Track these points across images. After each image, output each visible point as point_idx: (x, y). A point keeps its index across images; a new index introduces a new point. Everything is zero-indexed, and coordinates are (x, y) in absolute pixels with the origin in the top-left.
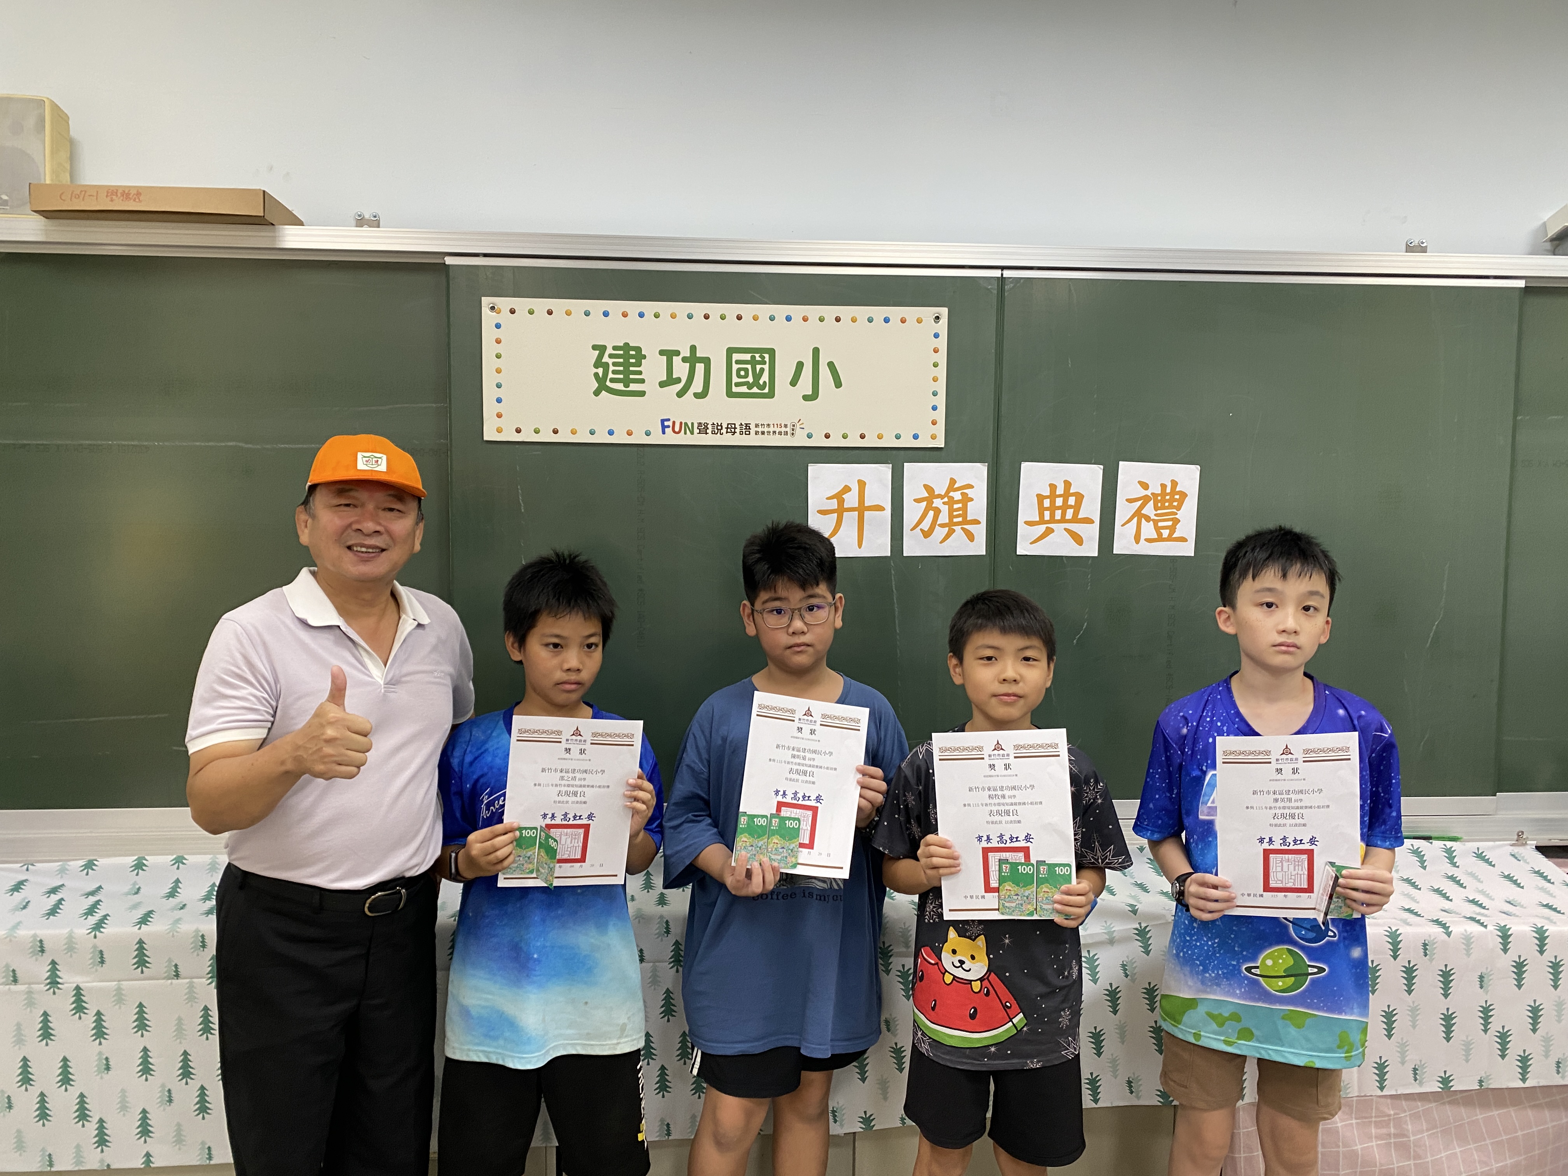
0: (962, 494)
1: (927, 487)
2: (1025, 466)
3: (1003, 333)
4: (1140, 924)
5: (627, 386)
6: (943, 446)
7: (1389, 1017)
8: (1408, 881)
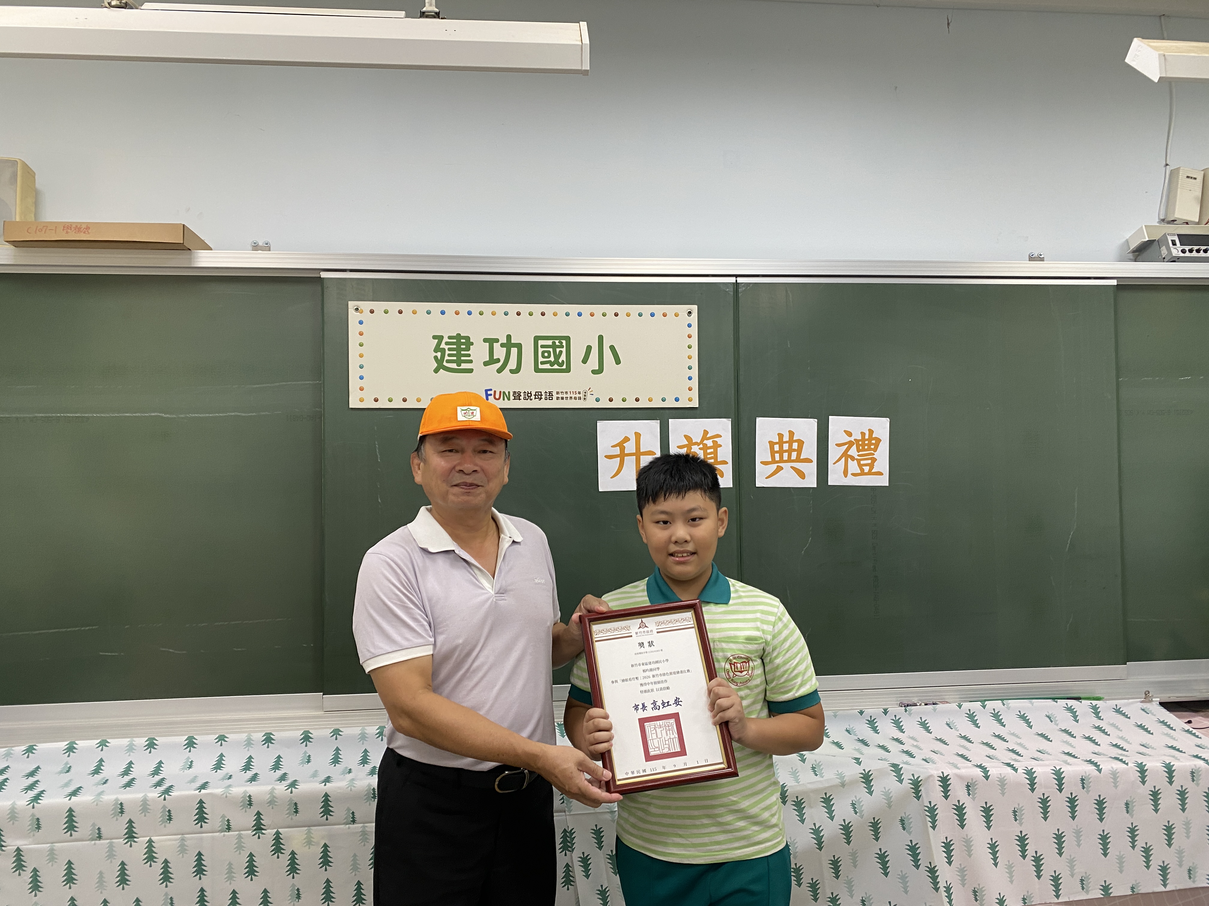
0: (713, 441)
1: (686, 437)
2: (759, 420)
3: (739, 323)
4: (864, 770)
5: (459, 365)
6: (697, 406)
7: (1059, 838)
8: (1066, 731)
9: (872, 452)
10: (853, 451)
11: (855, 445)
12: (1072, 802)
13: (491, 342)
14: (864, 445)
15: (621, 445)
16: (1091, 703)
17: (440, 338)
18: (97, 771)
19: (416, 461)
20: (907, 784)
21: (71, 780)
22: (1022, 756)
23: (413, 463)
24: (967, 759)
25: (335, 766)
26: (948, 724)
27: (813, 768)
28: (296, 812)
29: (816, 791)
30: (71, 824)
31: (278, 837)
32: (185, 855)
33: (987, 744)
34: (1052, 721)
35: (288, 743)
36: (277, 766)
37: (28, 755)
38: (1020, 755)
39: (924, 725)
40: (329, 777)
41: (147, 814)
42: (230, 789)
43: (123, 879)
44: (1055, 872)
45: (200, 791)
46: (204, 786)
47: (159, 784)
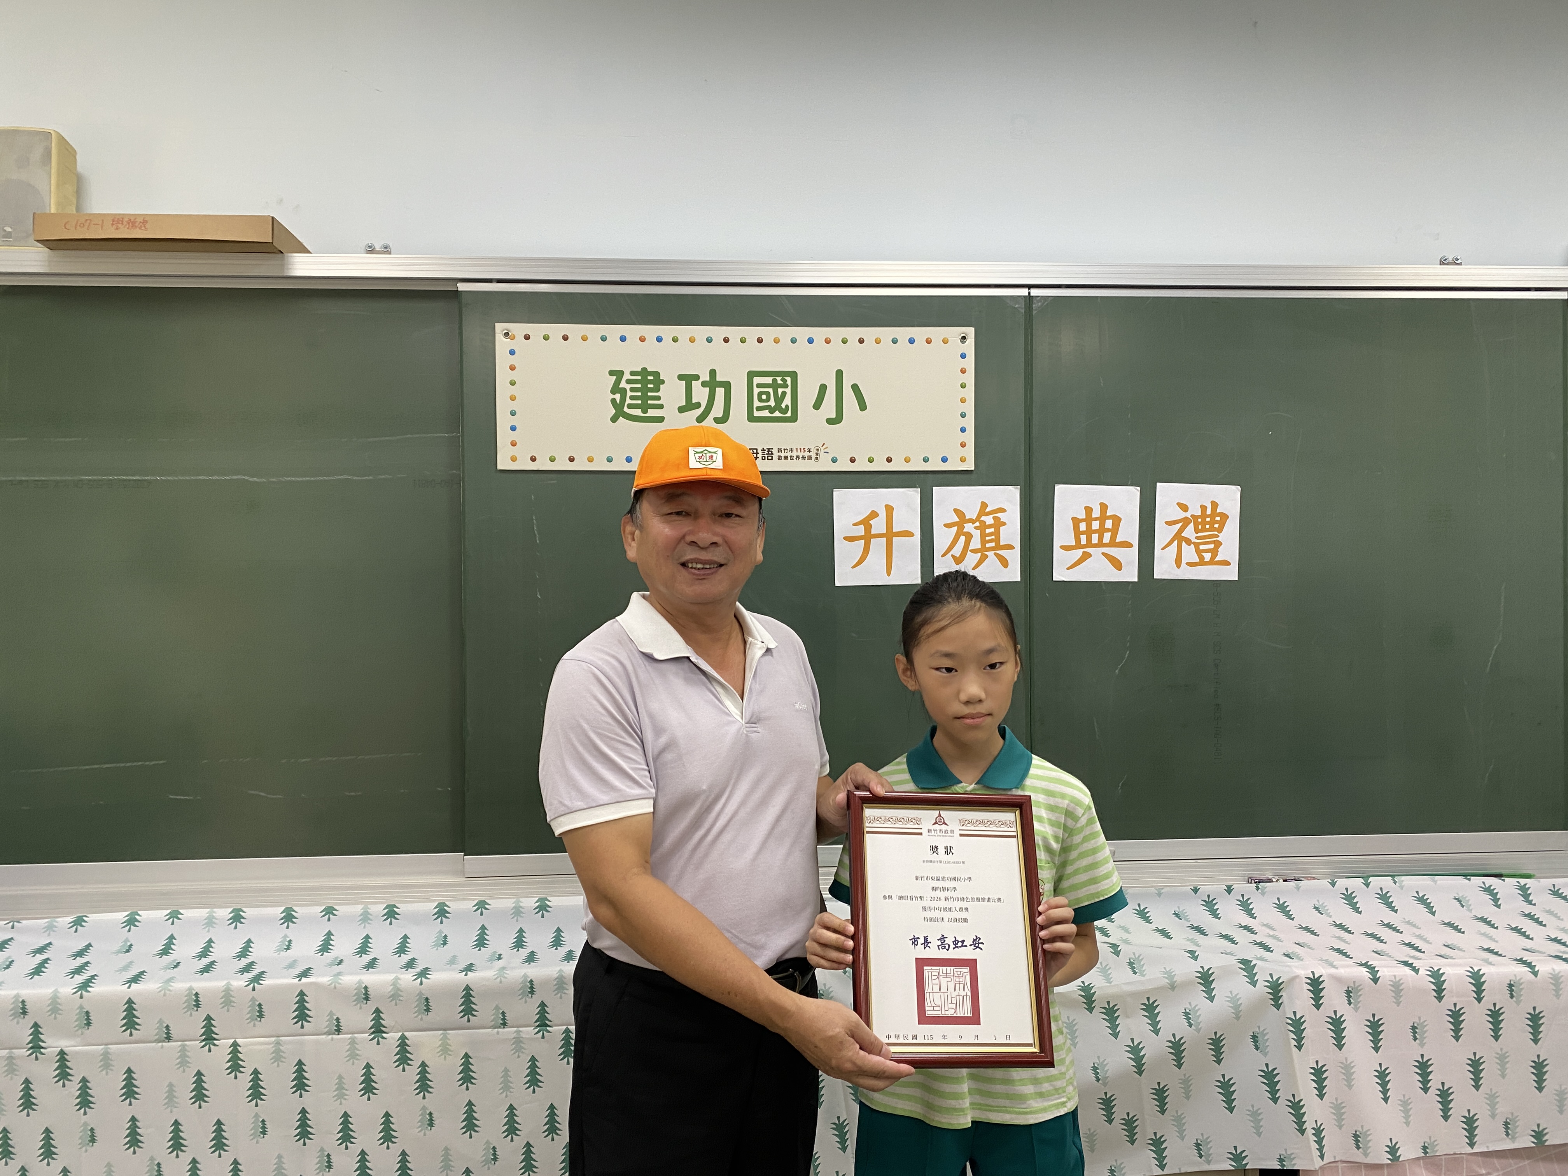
0: (994, 518)
1: (957, 512)
2: (1059, 489)
3: (1032, 353)
4: (1202, 967)
5: (645, 412)
6: (973, 469)
7: (1476, 1065)
8: (1483, 920)
9: (1216, 533)
10: (1189, 532)
11: (1192, 523)
12: (1495, 1016)
13: (688, 379)
14: (1204, 523)
15: (866, 523)
16: (1518, 882)
17: (619, 374)
18: (166, 951)
19: (629, 528)
20: (1262, 987)
21: (131, 963)
22: (1423, 952)
23: (624, 531)
24: (1346, 955)
25: (480, 950)
26: (1316, 908)
27: (1131, 964)
28: (428, 1010)
29: (1134, 995)
30: (131, 1021)
31: (403, 1043)
32: (281, 1064)
33: (1373, 936)
34: (1463, 906)
35: (417, 919)
36: (402, 949)
37: (76, 929)
38: (1420, 951)
39: (1282, 908)
40: (471, 965)
41: (231, 1009)
42: (341, 978)
43: (199, 1094)
44: (1469, 1111)
45: (300, 980)
46: (305, 973)
47: (247, 969)
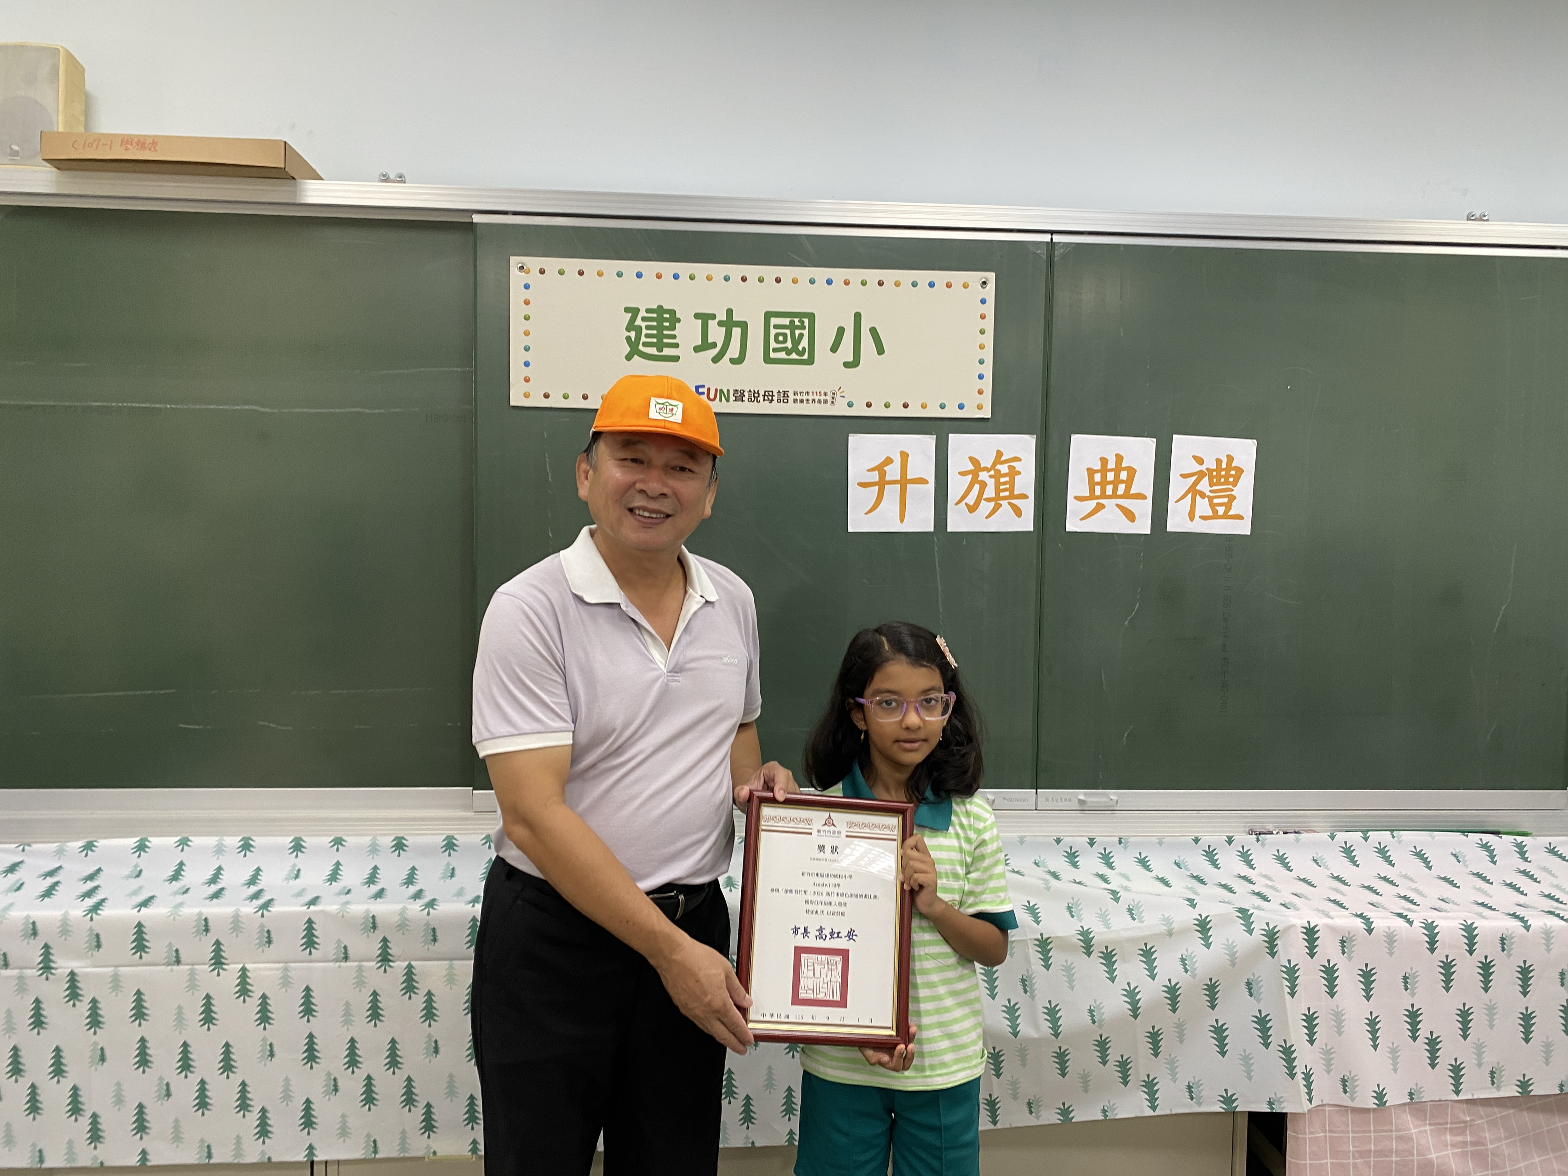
0: (1009, 467)
1: (972, 459)
2: (1075, 438)
3: (1052, 300)
4: (1200, 915)
5: (660, 350)
6: (989, 416)
7: (1465, 1016)
8: (1479, 875)
9: (1230, 487)
10: (1204, 486)
11: (1207, 477)
12: (1486, 968)
13: (705, 318)
14: (1219, 476)
15: (880, 469)
16: (1515, 839)
17: (634, 311)
18: (176, 876)
19: (584, 466)
20: (1258, 936)
21: (141, 888)
22: (1419, 905)
23: (579, 469)
24: (1341, 906)
26: (1315, 861)
27: (1130, 910)
28: (435, 940)
29: (1133, 940)
30: (140, 944)
31: (410, 972)
32: (289, 989)
33: (1369, 888)
34: (1459, 862)
35: (425, 851)
36: (410, 880)
37: (87, 853)
38: (1415, 904)
39: (1282, 860)
41: (240, 934)
42: (349, 906)
43: (208, 1017)
44: (1456, 1059)
45: (309, 908)
46: (314, 901)
47: (256, 896)
